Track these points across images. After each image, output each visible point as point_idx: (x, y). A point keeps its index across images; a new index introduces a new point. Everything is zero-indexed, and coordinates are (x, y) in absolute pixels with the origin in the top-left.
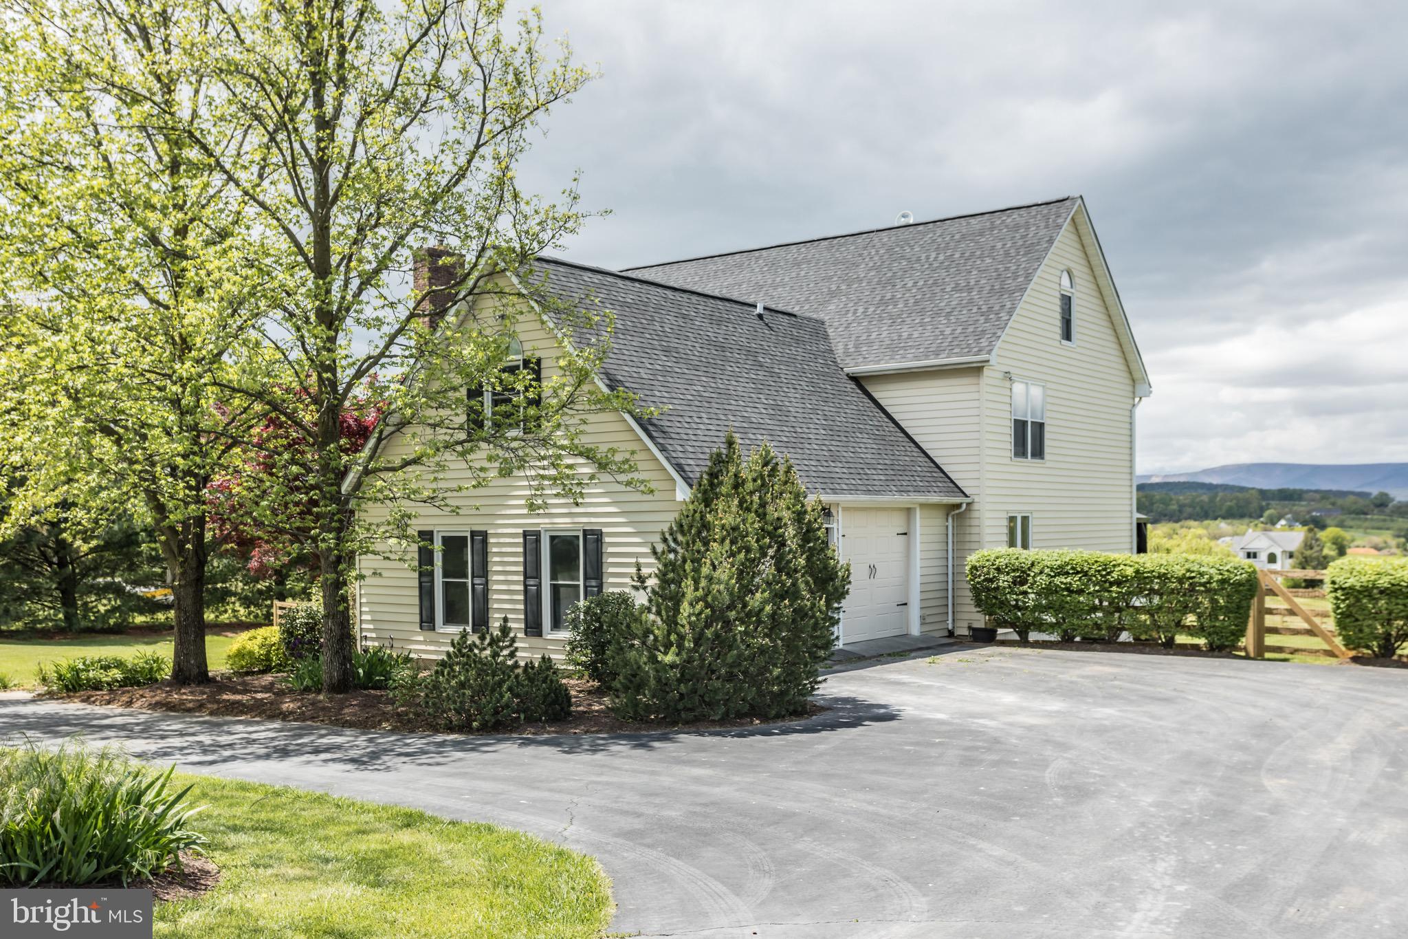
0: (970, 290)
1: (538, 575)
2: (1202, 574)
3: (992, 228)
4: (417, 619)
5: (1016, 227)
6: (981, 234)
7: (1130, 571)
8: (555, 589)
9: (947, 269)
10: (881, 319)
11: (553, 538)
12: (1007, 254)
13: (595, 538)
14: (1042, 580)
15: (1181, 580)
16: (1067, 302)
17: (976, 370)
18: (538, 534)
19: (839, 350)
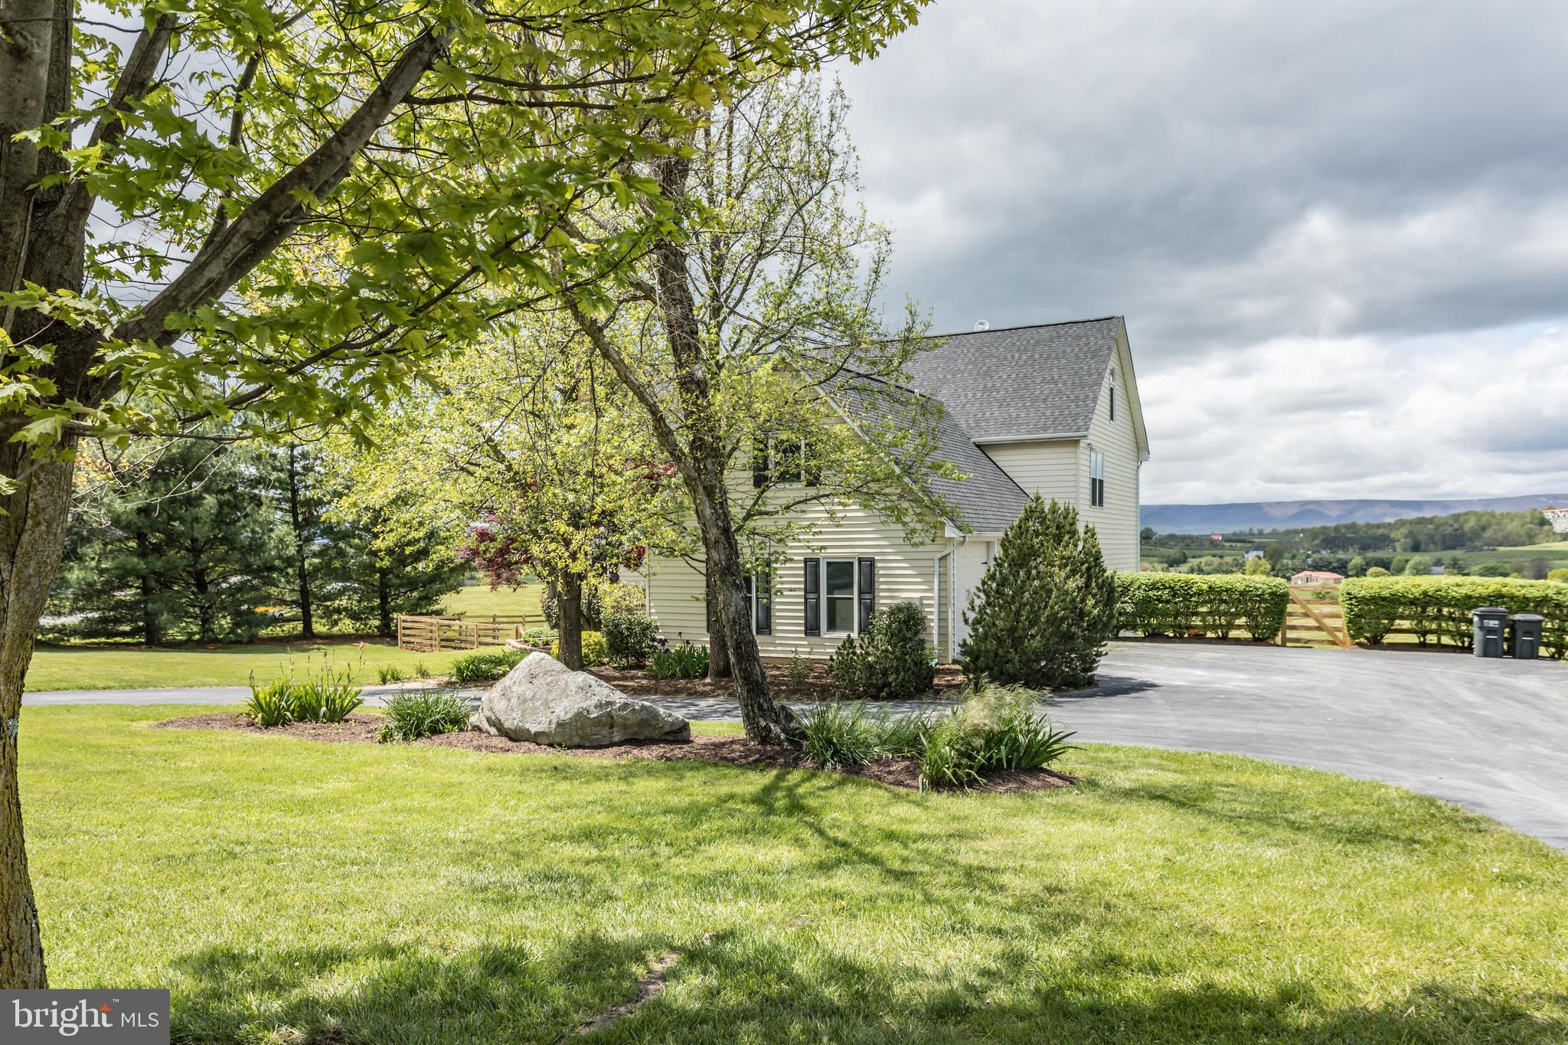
0: (1056, 383)
1: (817, 590)
2: (1257, 589)
3: (1059, 337)
4: (705, 624)
5: (1079, 337)
6: (1052, 340)
7: (1205, 587)
8: (831, 603)
9: (1032, 365)
10: (990, 403)
11: (829, 564)
12: (1077, 357)
13: (869, 565)
14: (1140, 594)
15: (1242, 593)
16: (1112, 390)
17: (1074, 442)
18: (817, 561)
19: (963, 424)
